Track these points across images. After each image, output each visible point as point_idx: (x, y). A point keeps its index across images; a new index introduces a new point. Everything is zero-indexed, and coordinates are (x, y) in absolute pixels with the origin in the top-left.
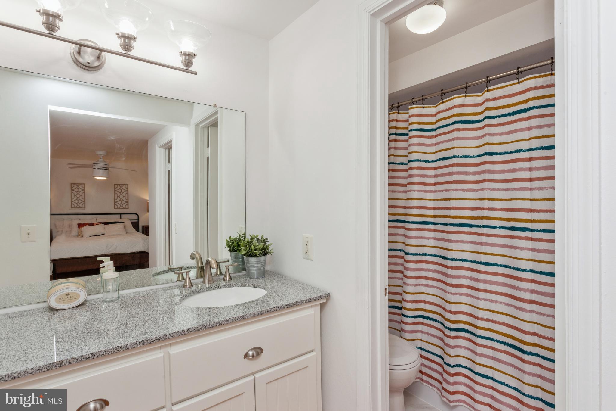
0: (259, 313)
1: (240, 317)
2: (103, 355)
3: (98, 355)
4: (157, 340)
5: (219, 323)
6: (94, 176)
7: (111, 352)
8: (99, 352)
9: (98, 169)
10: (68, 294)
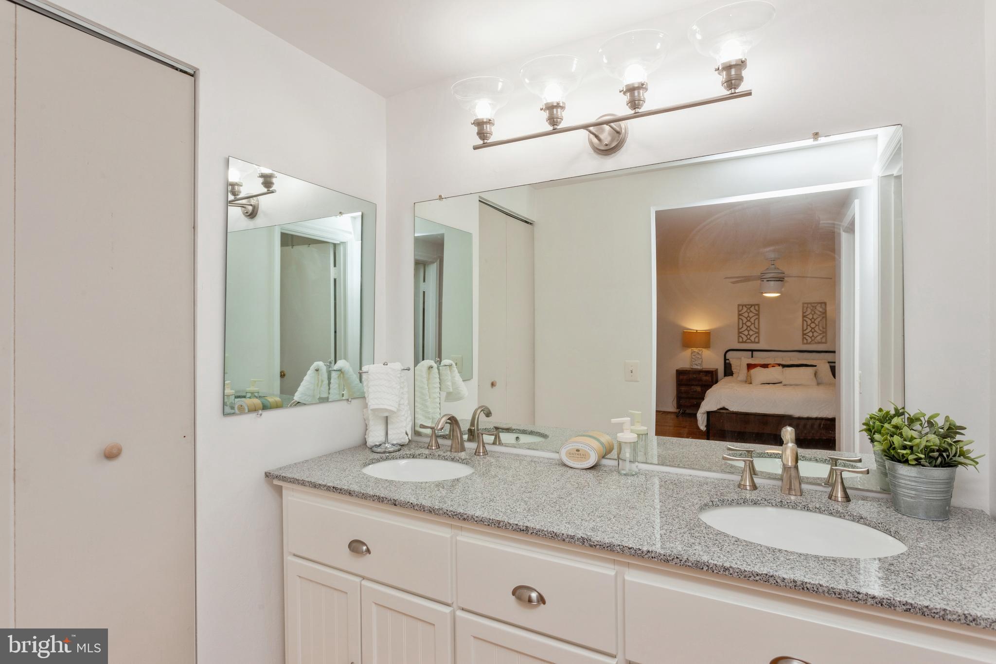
0: (808, 586)
1: (757, 575)
2: (537, 534)
3: (532, 531)
4: (600, 545)
5: (707, 566)
6: (762, 293)
7: (546, 535)
8: (533, 528)
9: (768, 281)
10: (578, 450)
